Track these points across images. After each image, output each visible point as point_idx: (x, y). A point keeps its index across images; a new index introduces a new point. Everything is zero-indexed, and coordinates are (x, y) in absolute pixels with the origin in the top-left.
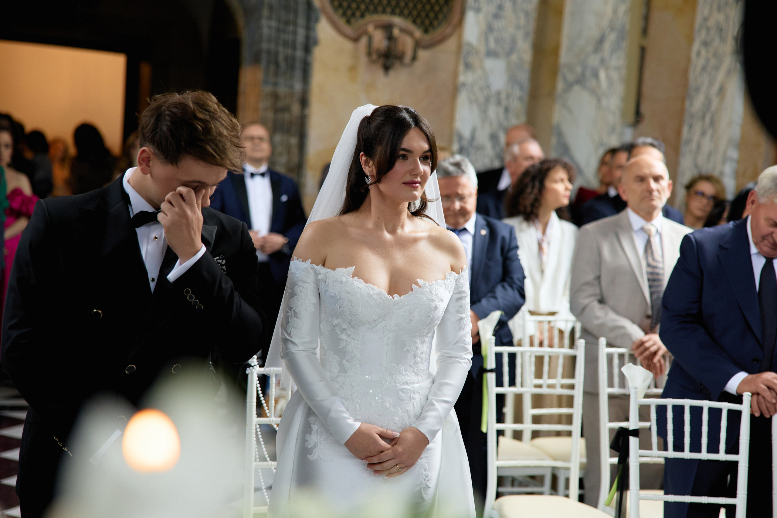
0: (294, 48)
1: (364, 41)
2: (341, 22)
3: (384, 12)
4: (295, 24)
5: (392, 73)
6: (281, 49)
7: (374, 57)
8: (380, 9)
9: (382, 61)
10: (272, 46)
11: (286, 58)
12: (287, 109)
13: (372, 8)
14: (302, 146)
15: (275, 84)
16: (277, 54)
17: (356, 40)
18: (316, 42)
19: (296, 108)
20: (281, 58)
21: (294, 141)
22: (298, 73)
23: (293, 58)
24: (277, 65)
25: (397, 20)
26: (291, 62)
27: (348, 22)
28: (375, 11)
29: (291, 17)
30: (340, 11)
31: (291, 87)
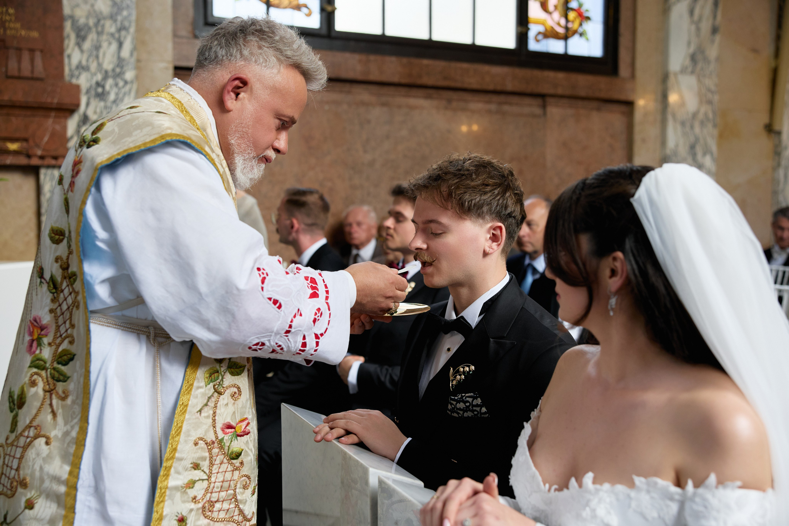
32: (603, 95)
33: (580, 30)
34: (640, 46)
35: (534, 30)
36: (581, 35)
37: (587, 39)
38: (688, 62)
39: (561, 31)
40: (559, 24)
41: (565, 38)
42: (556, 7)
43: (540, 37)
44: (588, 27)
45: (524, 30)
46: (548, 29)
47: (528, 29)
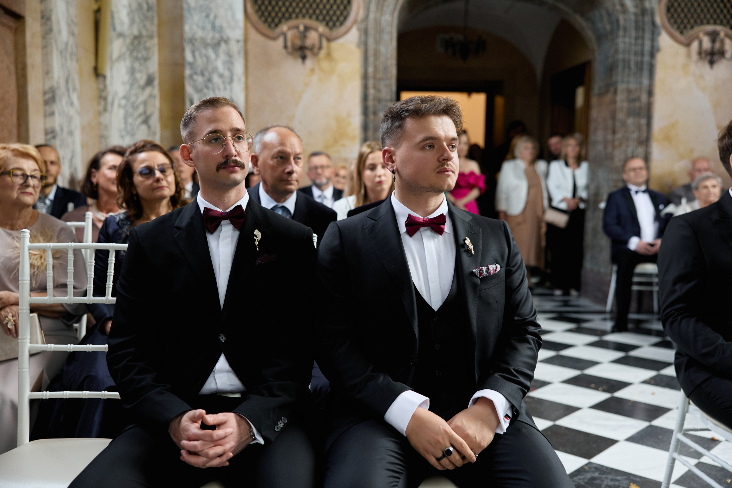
0: (643, 55)
1: (695, 45)
2: (677, 34)
3: (708, 23)
4: (643, 38)
5: (716, 66)
6: (633, 58)
7: (703, 55)
8: (705, 21)
9: (708, 58)
10: (627, 56)
11: (636, 63)
12: (639, 99)
13: (699, 21)
14: (649, 125)
15: (628, 82)
16: (629, 61)
17: (688, 45)
18: (658, 50)
19: (644, 98)
20: (632, 64)
21: (643, 121)
22: (646, 73)
23: (642, 63)
24: (629, 68)
25: (718, 28)
26: (640, 66)
27: (682, 33)
28: (702, 23)
29: (640, 34)
30: (676, 26)
31: (641, 83)
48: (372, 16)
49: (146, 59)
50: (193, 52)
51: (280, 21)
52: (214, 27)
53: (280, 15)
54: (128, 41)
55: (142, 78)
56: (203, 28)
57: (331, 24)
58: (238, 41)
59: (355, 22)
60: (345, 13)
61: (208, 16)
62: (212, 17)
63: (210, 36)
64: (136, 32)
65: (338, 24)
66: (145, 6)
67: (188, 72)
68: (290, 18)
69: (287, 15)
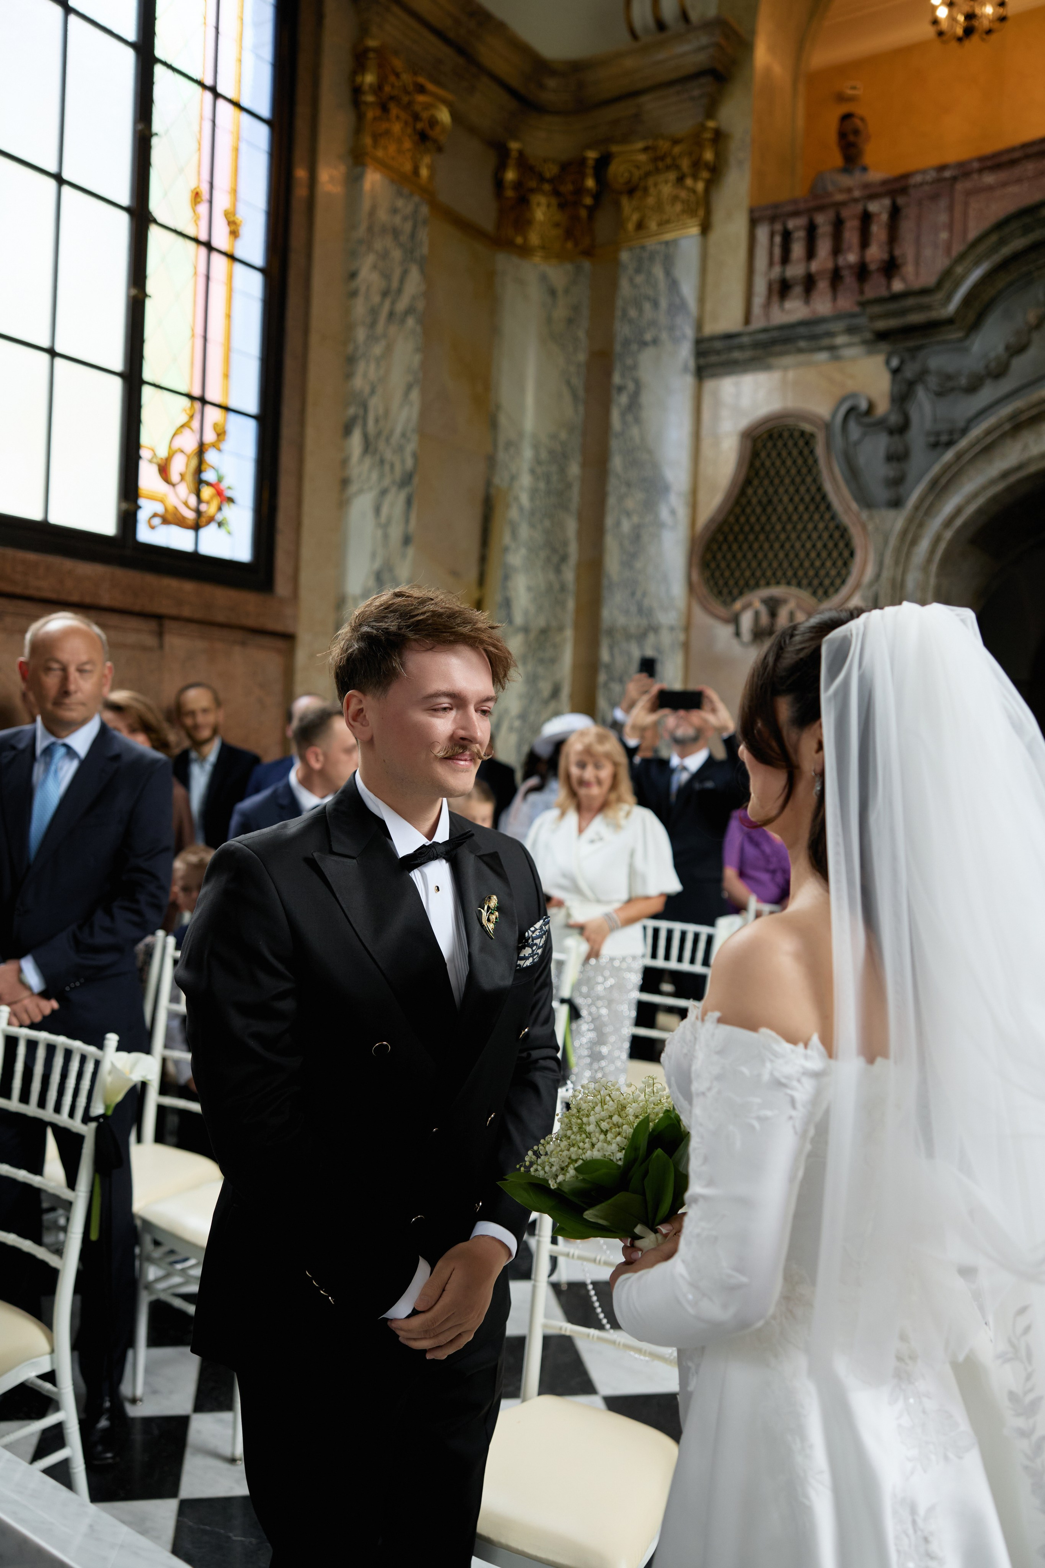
32: (251, 622)
33: (219, 517)
34: (306, 553)
35: (147, 509)
36: (220, 524)
37: (229, 533)
38: (371, 583)
39: (190, 515)
40: (186, 504)
41: (196, 527)
42: (182, 476)
43: (157, 521)
44: (228, 512)
45: (132, 507)
46: (170, 508)
47: (139, 507)
48: (886, 574)
49: (553, 661)
50: (611, 648)
51: (741, 593)
52: (640, 611)
53: (742, 583)
54: (532, 636)
55: (545, 688)
56: (627, 612)
57: (820, 592)
58: (672, 629)
59: (857, 586)
60: (844, 572)
61: (633, 594)
62: (639, 594)
63: (634, 623)
64: (541, 622)
65: (831, 590)
66: (557, 586)
67: (602, 677)
68: (757, 586)
69: (752, 582)
